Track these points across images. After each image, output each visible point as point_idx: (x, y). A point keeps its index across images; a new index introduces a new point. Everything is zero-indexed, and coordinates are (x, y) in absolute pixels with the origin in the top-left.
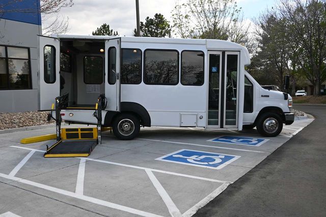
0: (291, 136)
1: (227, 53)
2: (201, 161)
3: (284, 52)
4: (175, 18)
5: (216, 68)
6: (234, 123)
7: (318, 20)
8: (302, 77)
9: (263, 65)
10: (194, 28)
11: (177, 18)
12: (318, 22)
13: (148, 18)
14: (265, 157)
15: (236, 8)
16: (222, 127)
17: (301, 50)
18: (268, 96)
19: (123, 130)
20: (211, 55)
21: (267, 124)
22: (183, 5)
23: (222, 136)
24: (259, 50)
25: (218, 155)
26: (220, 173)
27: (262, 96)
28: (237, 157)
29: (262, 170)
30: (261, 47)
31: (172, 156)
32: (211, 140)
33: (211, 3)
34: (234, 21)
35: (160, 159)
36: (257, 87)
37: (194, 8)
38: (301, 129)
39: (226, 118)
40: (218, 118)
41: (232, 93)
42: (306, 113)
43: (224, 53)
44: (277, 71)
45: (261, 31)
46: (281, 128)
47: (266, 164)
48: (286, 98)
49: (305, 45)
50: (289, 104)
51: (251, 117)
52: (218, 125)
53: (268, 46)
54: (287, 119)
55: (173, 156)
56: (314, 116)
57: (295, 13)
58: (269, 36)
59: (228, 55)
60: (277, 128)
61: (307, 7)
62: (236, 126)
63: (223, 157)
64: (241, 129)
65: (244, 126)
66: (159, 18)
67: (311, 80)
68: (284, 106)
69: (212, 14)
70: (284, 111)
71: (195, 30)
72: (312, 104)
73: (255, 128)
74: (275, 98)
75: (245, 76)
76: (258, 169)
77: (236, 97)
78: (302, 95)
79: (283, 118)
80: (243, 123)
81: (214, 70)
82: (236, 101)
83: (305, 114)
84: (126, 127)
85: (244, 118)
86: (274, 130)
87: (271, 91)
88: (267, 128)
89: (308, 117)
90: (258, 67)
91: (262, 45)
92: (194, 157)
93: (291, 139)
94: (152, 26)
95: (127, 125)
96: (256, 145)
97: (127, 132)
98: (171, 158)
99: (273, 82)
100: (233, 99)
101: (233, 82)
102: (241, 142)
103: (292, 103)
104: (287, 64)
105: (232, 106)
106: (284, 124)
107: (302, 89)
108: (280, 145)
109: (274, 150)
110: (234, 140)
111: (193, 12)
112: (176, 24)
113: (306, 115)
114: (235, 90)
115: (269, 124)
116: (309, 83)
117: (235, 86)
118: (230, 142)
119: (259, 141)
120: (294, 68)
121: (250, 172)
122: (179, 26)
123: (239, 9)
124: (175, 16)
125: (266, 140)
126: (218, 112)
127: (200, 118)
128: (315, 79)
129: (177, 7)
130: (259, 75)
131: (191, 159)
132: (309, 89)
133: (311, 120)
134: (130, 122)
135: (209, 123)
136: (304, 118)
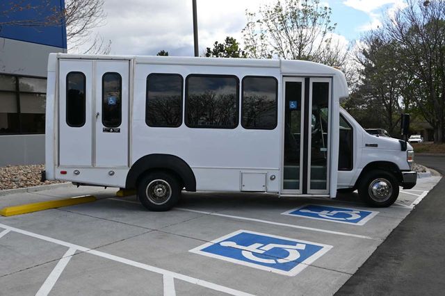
0: (412, 207)
1: (312, 81)
2: (265, 256)
3: (394, 85)
4: (247, 39)
5: (296, 102)
6: (323, 186)
7: (440, 43)
8: (417, 118)
9: (366, 103)
10: (272, 52)
11: (249, 38)
12: (440, 44)
13: (216, 43)
14: (373, 249)
15: (329, 25)
16: (305, 191)
17: (417, 81)
18: (376, 146)
19: (154, 196)
20: (288, 84)
21: (375, 188)
22: (258, 21)
23: (306, 205)
24: (360, 83)
25: (294, 244)
26: (294, 285)
27: (367, 145)
28: (326, 248)
29: (369, 279)
30: (363, 80)
31: (218, 244)
32: (287, 213)
33: (295, 18)
34: (326, 41)
35: (197, 250)
36: (359, 131)
37: (272, 26)
38: (425, 193)
39: (311, 179)
40: (299, 179)
41: (320, 139)
42: (429, 168)
43: (307, 79)
44: (384, 110)
45: (363, 58)
46: (396, 194)
47: (376, 264)
48: (404, 148)
49: (423, 76)
50: (409, 158)
51: (350, 177)
52: (299, 189)
53: (372, 78)
54: (405, 180)
55: (222, 244)
56: (438, 171)
57: (408, 33)
58: (373, 65)
59: (314, 83)
60: (390, 194)
61: (424, 26)
62: (327, 191)
63: (303, 247)
64: (334, 194)
65: (339, 191)
66: (231, 43)
67: (430, 123)
68: (401, 160)
69: (297, 33)
70: (401, 168)
71: (273, 55)
72: (433, 154)
73: (356, 191)
74: (386, 148)
75: (341, 115)
76: (362, 278)
77: (326, 147)
78: (417, 142)
79: (399, 179)
80: (338, 186)
81: (293, 105)
82: (326, 152)
83: (427, 169)
84: (159, 191)
85: (339, 179)
86: (385, 197)
87: (380, 137)
88: (375, 194)
89: (432, 174)
90: (359, 105)
91: (364, 78)
92: (254, 247)
93: (413, 212)
94: (222, 53)
95: (161, 188)
96: (358, 224)
97: (161, 199)
98: (216, 249)
99: (378, 125)
100: (322, 149)
101: (322, 124)
102: (334, 216)
103: (413, 156)
104: (397, 101)
105: (320, 160)
106: (401, 188)
107: (416, 134)
108: (396, 223)
109: (387, 233)
110: (323, 214)
111: (271, 31)
112: (247, 47)
113: (428, 171)
114: (326, 136)
115: (379, 188)
116: (428, 125)
117: (326, 130)
118: (317, 216)
119: (363, 215)
120: (407, 106)
121: (347, 284)
122: (252, 49)
123: (333, 26)
124: (248, 37)
125: (374, 213)
126: (299, 169)
127: (272, 179)
128: (437, 120)
129: (250, 25)
130: (360, 115)
131: (248, 251)
132: (425, 133)
133: (438, 178)
134: (165, 184)
135: (286, 186)
136: (426, 176)
